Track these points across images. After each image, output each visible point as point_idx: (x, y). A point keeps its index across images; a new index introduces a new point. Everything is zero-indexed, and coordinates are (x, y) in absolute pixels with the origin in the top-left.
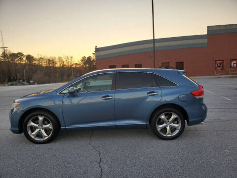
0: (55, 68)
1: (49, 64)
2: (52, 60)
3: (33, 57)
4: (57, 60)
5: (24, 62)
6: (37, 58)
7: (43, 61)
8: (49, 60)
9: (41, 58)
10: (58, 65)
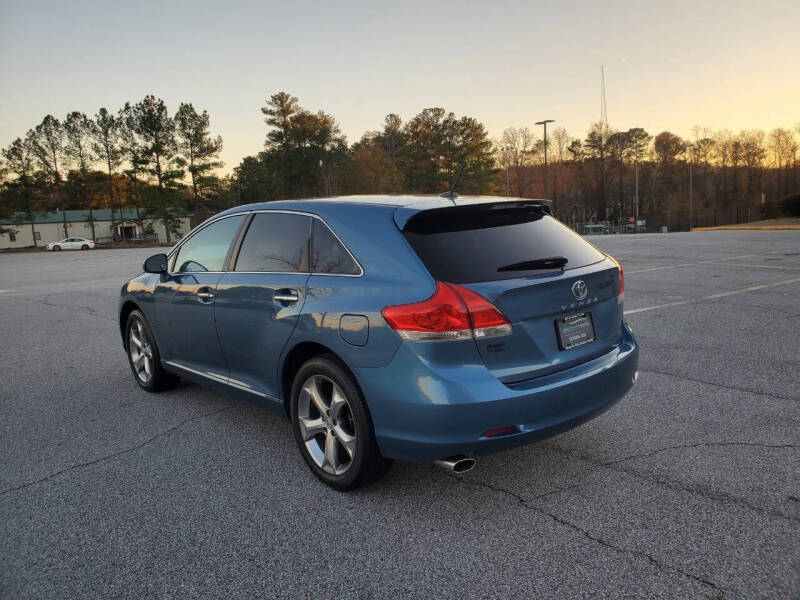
0: (756, 175)
1: (736, 159)
2: (748, 146)
3: (676, 140)
4: (766, 143)
5: (646, 159)
6: (693, 140)
7: (712, 151)
8: (737, 145)
9: (706, 141)
10: (771, 160)
